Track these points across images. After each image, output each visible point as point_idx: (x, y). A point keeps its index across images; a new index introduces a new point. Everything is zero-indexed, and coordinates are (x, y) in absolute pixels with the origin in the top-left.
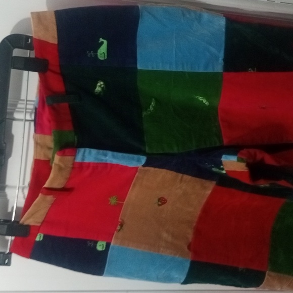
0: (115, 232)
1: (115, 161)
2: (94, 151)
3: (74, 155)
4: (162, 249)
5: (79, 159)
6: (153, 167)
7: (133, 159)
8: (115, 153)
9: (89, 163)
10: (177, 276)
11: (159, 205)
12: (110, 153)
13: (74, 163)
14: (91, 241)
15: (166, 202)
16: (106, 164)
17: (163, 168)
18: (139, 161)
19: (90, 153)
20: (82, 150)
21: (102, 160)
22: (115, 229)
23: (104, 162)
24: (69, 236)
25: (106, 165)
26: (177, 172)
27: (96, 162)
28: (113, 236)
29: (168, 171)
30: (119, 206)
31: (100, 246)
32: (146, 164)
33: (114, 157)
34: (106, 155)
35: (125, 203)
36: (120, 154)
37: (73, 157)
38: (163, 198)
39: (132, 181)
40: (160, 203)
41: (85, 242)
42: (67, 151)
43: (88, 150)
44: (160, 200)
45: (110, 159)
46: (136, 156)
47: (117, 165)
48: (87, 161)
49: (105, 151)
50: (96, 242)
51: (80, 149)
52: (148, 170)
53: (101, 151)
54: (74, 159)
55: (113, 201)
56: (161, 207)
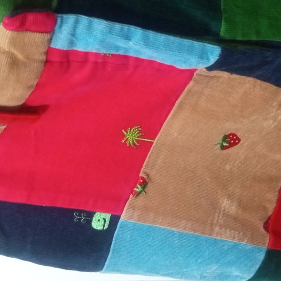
0: (131, 196)
1: (146, 54)
2: (100, 25)
3: (49, 29)
4: (217, 229)
5: (61, 42)
6: (227, 70)
7: (190, 51)
8: (151, 34)
9: (86, 54)
10: (237, 273)
11: (223, 148)
12: (137, 32)
13: (50, 51)
14: (80, 212)
15: (237, 144)
16: (126, 58)
17: (249, 75)
18: (202, 56)
19: (89, 27)
20: (70, 19)
21: (117, 48)
22: (132, 192)
23: (121, 52)
24: (35, 202)
25: (124, 61)
26: (276, 85)
27: (103, 51)
28: (125, 205)
29: (259, 82)
30: (143, 149)
31: (99, 221)
32: (218, 66)
33: (146, 42)
34: (128, 38)
35: (155, 142)
36: (162, 38)
37: (46, 36)
38: (234, 135)
39: (177, 99)
40: (225, 144)
41: (67, 213)
42: (31, 17)
43: (84, 19)
44: (226, 138)
45: (137, 47)
46: (197, 44)
47: (151, 63)
48: (80, 47)
49: (126, 27)
50: (90, 215)
51: (65, 16)
52: (215, 77)
53: (118, 26)
54: (50, 40)
55: (131, 136)
56: (225, 151)
